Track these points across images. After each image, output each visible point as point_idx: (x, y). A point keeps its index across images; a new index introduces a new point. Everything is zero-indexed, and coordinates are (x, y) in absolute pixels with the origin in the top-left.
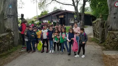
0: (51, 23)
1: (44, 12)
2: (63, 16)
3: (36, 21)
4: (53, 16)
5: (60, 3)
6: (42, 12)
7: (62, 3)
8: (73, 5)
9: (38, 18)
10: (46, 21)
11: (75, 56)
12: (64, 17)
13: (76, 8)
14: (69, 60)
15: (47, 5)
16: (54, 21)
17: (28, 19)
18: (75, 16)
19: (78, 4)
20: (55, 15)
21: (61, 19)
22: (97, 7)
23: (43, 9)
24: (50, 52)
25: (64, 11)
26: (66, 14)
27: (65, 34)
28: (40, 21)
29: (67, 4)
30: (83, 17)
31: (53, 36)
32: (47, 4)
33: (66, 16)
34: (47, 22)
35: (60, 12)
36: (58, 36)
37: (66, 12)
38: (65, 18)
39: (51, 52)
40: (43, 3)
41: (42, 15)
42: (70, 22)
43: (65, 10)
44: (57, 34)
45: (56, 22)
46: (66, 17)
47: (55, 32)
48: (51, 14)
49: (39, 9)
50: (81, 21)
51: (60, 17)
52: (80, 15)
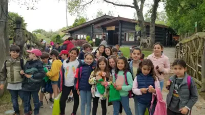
0: (92, 40)
1: (80, 20)
2: (113, 28)
3: (64, 36)
4: (95, 26)
5: (109, 2)
6: (77, 20)
7: (112, 3)
8: (133, 6)
9: (68, 30)
10: (82, 36)
13: (139, 13)
15: (84, 6)
16: (97, 37)
17: (52, 32)
18: (138, 28)
19: (144, 6)
20: (99, 25)
21: (110, 32)
25: (116, 18)
26: (120, 24)
29: (123, 4)
30: (152, 30)
31: (92, 80)
33: (120, 27)
35: (108, 19)
37: (120, 20)
38: (118, 31)
41: (75, 25)
42: (127, 40)
43: (119, 17)
46: (120, 30)
48: (91, 24)
50: (150, 38)
51: (108, 29)
52: (148, 27)
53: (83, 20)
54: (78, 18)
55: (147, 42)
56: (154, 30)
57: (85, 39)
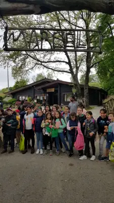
0: (33, 100)
1: (21, 82)
2: (53, 90)
3: (6, 97)
4: (36, 89)
5: (49, 68)
6: (17, 82)
7: (52, 69)
8: (69, 71)
9: (11, 92)
10: (24, 98)
11: (80, 159)
12: (56, 91)
13: (75, 77)
14: (71, 165)
15: (27, 71)
16: (38, 98)
18: (74, 91)
19: (79, 71)
20: (40, 87)
21: (49, 93)
22: (108, 75)
23: (20, 78)
24: (37, 152)
25: (55, 81)
26: (59, 86)
27: (60, 120)
28: (13, 98)
29: (61, 70)
30: (86, 91)
31: (43, 125)
32: (27, 69)
33: (59, 89)
34: (26, 99)
35: (49, 82)
36: (52, 124)
37: (59, 83)
39: (40, 152)
40: (21, 67)
41: (16, 86)
42: (65, 100)
43: (58, 80)
44: (50, 121)
45: (41, 99)
46: (59, 91)
47: (47, 119)
48: (33, 86)
49: (13, 78)
50: (84, 99)
51: (48, 91)
52: (82, 89)
53: (23, 82)
54: (19, 80)
55: (82, 102)
56: (87, 92)
57: (27, 100)
